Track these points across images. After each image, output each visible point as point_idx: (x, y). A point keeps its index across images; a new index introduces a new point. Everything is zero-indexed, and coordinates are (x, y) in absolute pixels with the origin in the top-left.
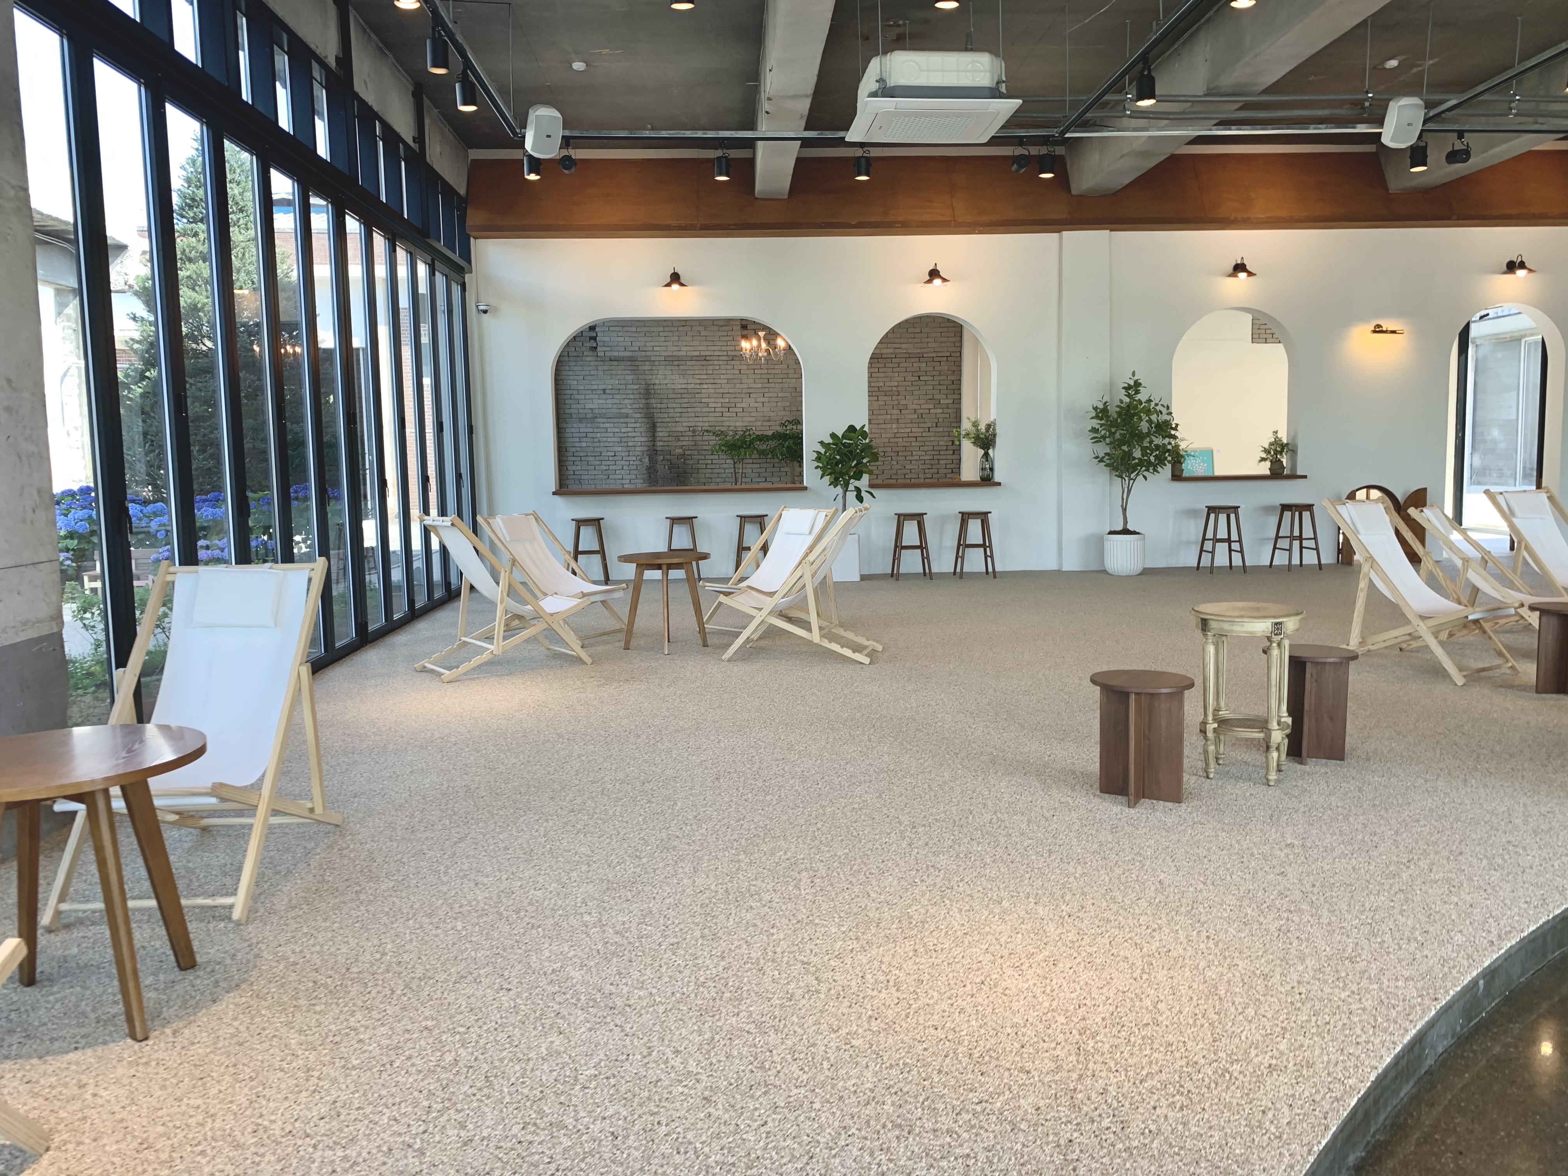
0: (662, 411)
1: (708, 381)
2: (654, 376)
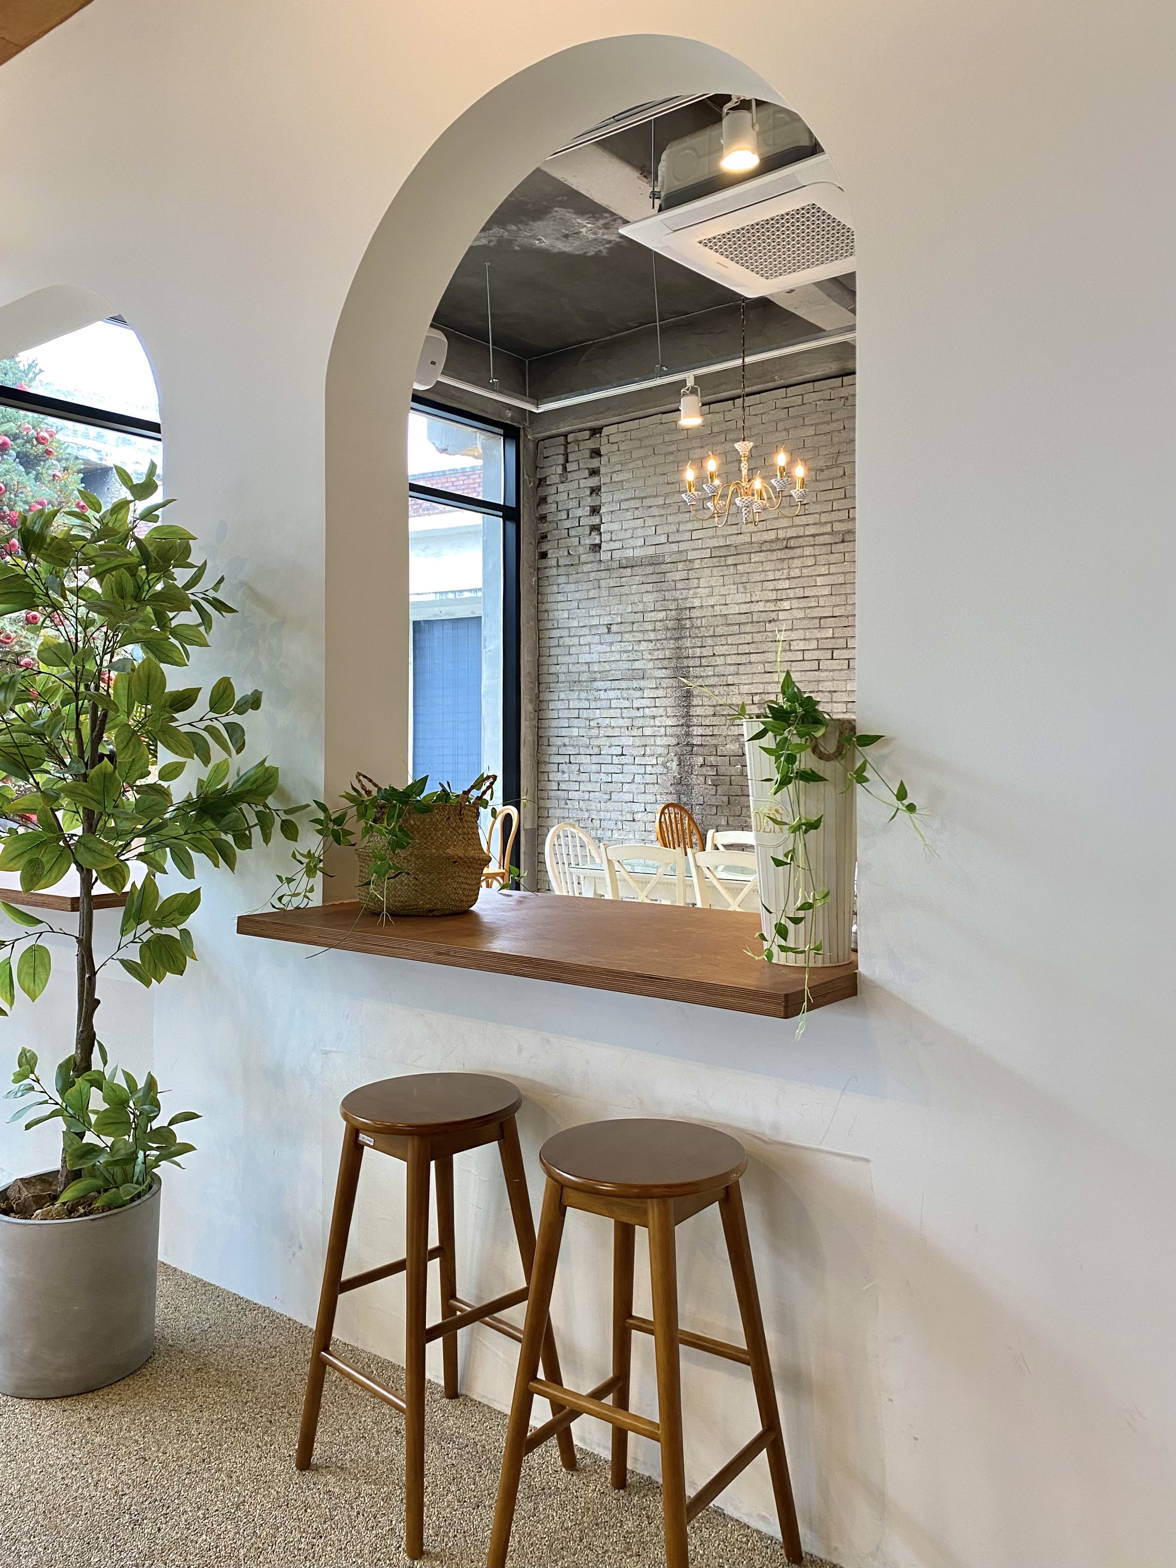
0: (704, 661)
2: (691, 592)
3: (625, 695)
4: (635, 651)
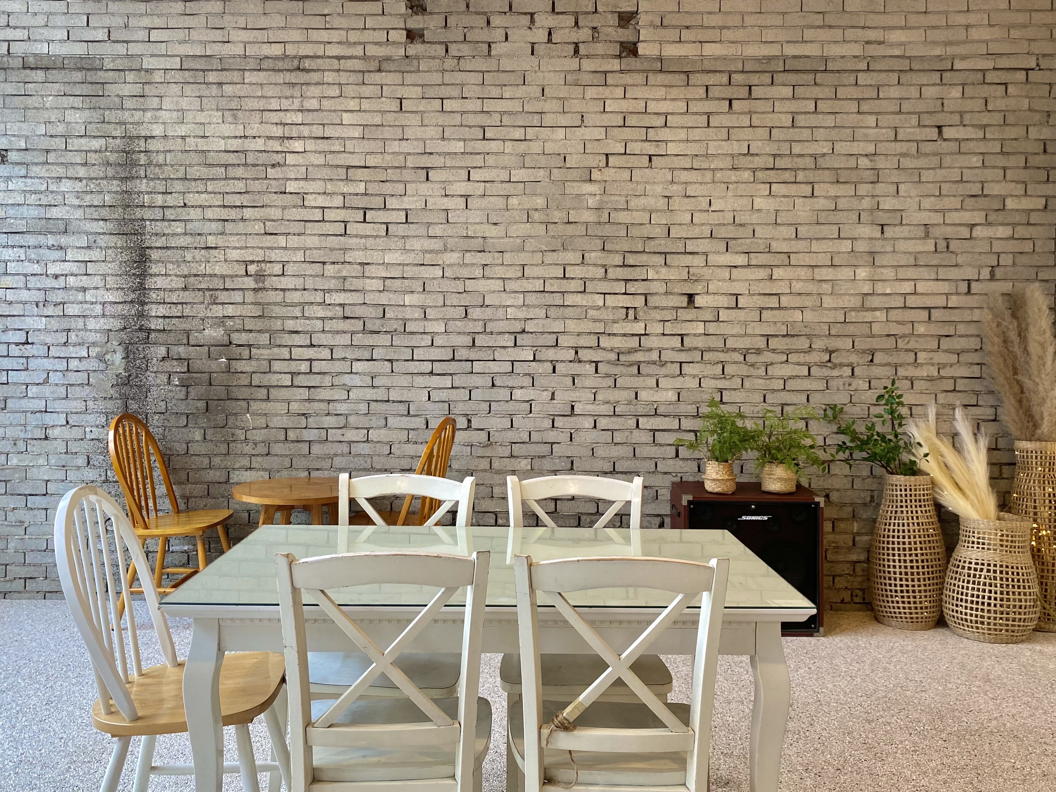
0: (169, 214)
1: (305, 131)
2: (149, 115)
3: (33, 256)
4: (52, 192)
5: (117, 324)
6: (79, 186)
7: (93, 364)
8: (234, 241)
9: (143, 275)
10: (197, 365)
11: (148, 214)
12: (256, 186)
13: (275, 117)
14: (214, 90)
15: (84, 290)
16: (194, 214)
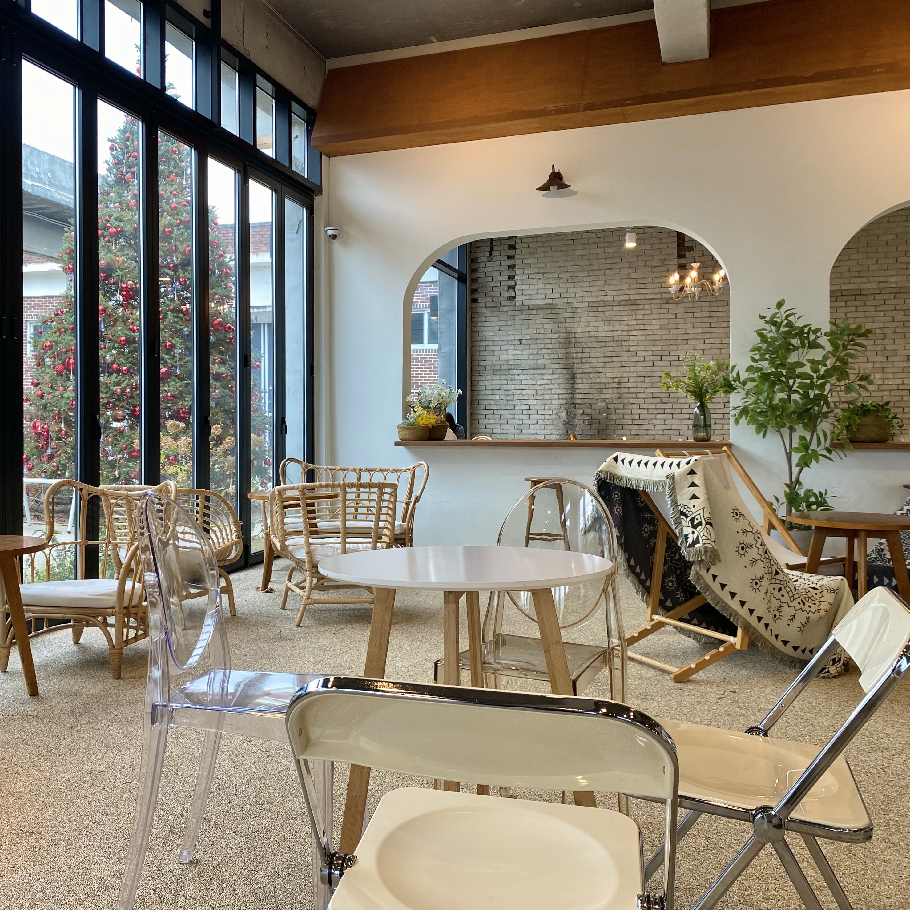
0: (584, 360)
2: (576, 324)
3: (532, 378)
4: (539, 354)
5: (564, 402)
6: (549, 352)
7: (554, 417)
8: (609, 370)
9: (574, 383)
10: (594, 416)
11: (575, 361)
12: (617, 349)
13: (625, 323)
14: (601, 314)
15: (551, 389)
16: (594, 360)
